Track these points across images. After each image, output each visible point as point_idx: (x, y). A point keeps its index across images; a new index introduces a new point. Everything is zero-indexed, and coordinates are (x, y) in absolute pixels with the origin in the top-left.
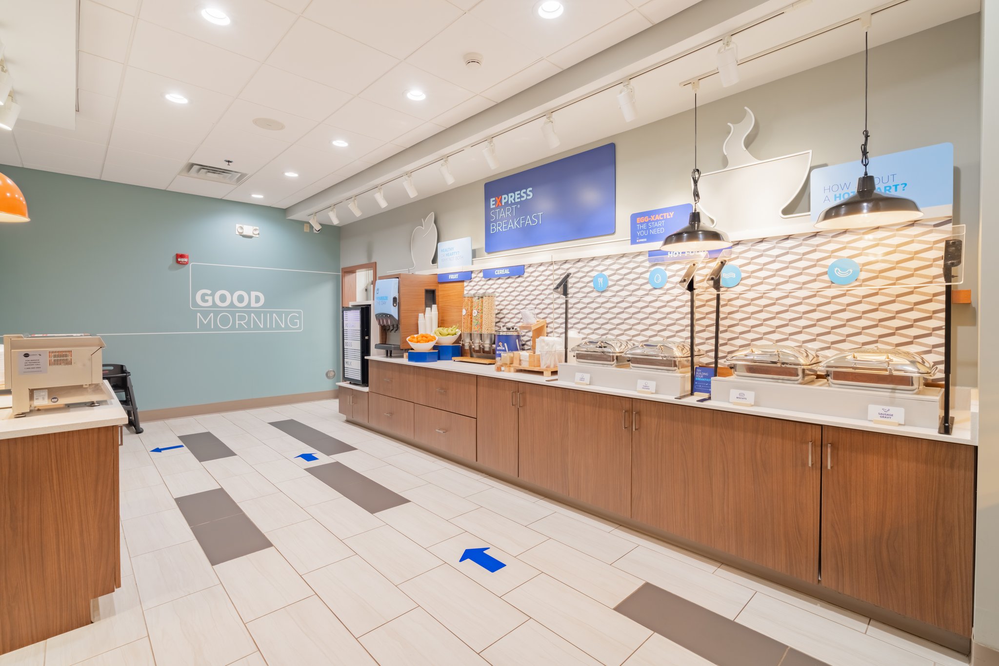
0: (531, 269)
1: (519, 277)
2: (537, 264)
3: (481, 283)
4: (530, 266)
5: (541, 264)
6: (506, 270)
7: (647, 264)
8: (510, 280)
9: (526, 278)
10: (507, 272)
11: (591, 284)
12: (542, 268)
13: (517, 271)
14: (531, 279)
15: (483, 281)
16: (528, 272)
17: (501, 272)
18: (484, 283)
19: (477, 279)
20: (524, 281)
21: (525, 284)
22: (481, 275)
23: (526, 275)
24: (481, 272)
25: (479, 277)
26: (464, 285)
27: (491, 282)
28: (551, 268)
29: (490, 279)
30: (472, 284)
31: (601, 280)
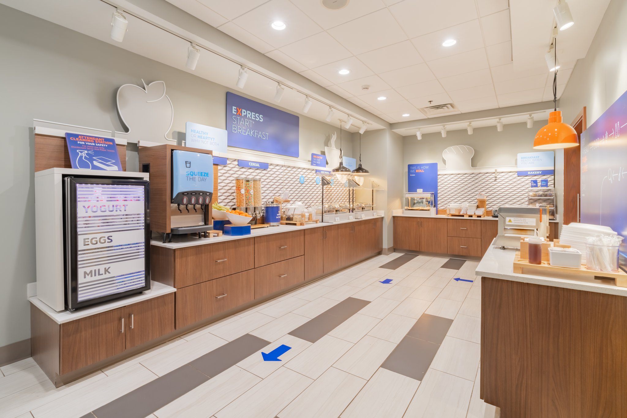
0: (271, 167)
1: (264, 170)
2: (275, 164)
3: (235, 169)
4: (271, 165)
5: (277, 165)
6: (257, 164)
7: (315, 174)
8: (258, 171)
9: (269, 171)
10: (258, 165)
11: (298, 180)
12: (278, 168)
13: (264, 166)
14: (271, 173)
15: (237, 168)
16: (270, 168)
17: (254, 164)
18: (238, 169)
19: (231, 166)
20: (267, 173)
21: (268, 175)
22: (236, 163)
23: (269, 170)
24: (235, 161)
25: (233, 164)
26: (218, 168)
27: (243, 170)
28: (282, 168)
29: (243, 168)
30: (227, 168)
31: (302, 178)
